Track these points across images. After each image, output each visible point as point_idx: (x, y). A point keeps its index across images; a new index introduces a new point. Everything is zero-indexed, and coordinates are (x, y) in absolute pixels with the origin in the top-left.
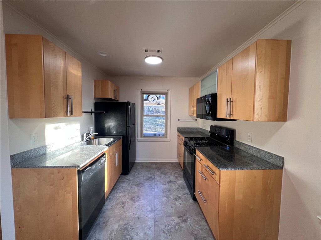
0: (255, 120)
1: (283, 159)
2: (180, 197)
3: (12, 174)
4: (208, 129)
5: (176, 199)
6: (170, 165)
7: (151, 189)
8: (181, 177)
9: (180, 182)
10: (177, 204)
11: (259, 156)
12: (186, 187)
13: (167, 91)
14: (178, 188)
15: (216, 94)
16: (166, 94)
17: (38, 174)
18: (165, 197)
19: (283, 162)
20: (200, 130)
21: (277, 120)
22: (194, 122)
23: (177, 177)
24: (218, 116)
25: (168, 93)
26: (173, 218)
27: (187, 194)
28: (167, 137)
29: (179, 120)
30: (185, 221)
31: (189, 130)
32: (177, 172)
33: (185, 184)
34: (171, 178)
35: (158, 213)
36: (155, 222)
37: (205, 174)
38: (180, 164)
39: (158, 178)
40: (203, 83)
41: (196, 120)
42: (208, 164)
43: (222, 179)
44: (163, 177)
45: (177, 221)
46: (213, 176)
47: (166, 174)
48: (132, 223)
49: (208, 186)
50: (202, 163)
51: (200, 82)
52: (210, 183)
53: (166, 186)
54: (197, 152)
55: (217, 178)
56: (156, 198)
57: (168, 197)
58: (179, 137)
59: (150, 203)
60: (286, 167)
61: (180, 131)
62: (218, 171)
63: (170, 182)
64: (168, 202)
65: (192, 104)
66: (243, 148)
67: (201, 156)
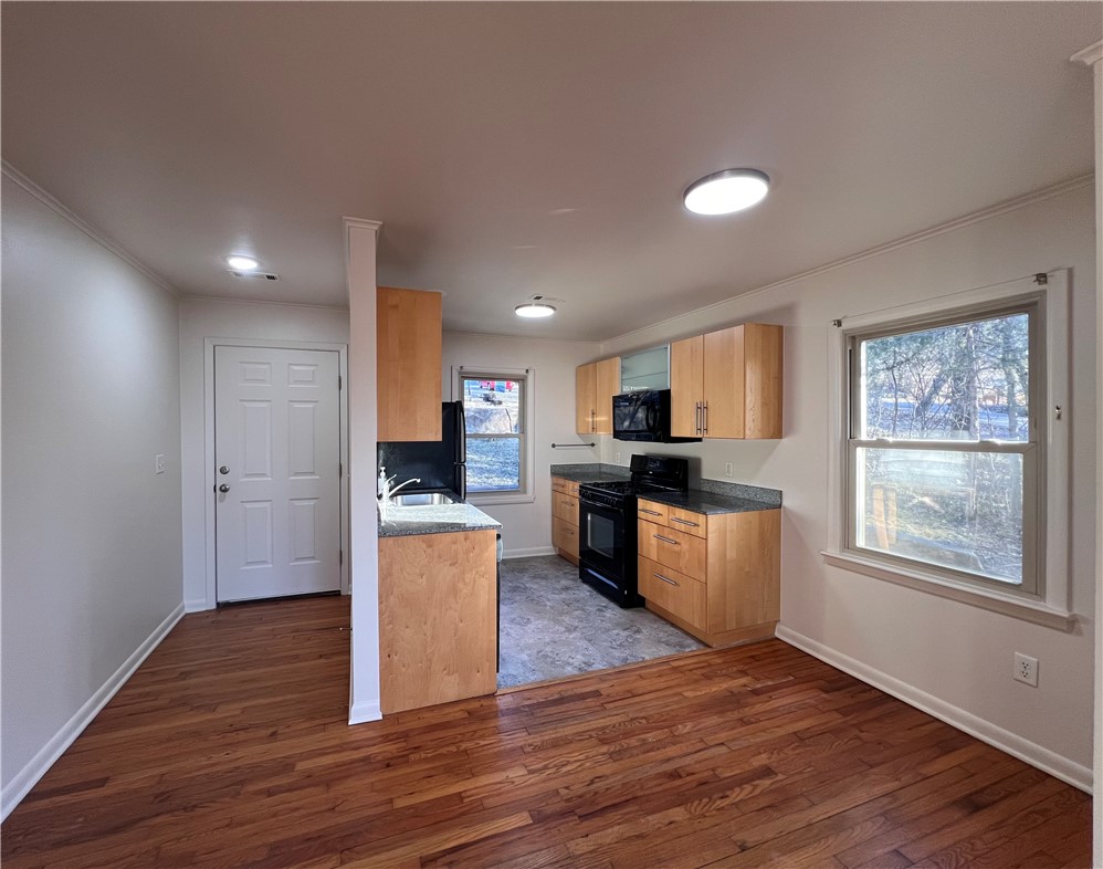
0: (747, 437)
1: (781, 493)
3: (380, 550)
5: (600, 611)
7: (537, 603)
10: (608, 615)
13: (524, 372)
14: (591, 596)
15: (669, 391)
16: (522, 380)
17: (430, 546)
18: (577, 610)
19: (781, 498)
20: (603, 470)
21: (772, 438)
22: (588, 450)
24: (674, 434)
25: (526, 377)
28: (525, 492)
29: (554, 446)
31: (578, 470)
32: (567, 571)
34: (564, 582)
35: (584, 630)
36: (590, 641)
37: (671, 537)
38: (562, 557)
39: (535, 587)
40: (627, 363)
41: (593, 445)
42: (678, 516)
43: (709, 530)
44: (543, 583)
45: (624, 634)
46: (693, 530)
47: (545, 578)
48: (548, 649)
49: (679, 554)
50: (661, 520)
51: (618, 359)
52: (685, 546)
53: (564, 596)
54: (641, 503)
55: (701, 532)
56: (562, 613)
57: (583, 610)
58: (560, 489)
59: (557, 622)
60: (785, 503)
61: (558, 474)
62: (701, 518)
63: (566, 589)
64: (589, 614)
65: (591, 407)
66: (717, 490)
67: (656, 507)
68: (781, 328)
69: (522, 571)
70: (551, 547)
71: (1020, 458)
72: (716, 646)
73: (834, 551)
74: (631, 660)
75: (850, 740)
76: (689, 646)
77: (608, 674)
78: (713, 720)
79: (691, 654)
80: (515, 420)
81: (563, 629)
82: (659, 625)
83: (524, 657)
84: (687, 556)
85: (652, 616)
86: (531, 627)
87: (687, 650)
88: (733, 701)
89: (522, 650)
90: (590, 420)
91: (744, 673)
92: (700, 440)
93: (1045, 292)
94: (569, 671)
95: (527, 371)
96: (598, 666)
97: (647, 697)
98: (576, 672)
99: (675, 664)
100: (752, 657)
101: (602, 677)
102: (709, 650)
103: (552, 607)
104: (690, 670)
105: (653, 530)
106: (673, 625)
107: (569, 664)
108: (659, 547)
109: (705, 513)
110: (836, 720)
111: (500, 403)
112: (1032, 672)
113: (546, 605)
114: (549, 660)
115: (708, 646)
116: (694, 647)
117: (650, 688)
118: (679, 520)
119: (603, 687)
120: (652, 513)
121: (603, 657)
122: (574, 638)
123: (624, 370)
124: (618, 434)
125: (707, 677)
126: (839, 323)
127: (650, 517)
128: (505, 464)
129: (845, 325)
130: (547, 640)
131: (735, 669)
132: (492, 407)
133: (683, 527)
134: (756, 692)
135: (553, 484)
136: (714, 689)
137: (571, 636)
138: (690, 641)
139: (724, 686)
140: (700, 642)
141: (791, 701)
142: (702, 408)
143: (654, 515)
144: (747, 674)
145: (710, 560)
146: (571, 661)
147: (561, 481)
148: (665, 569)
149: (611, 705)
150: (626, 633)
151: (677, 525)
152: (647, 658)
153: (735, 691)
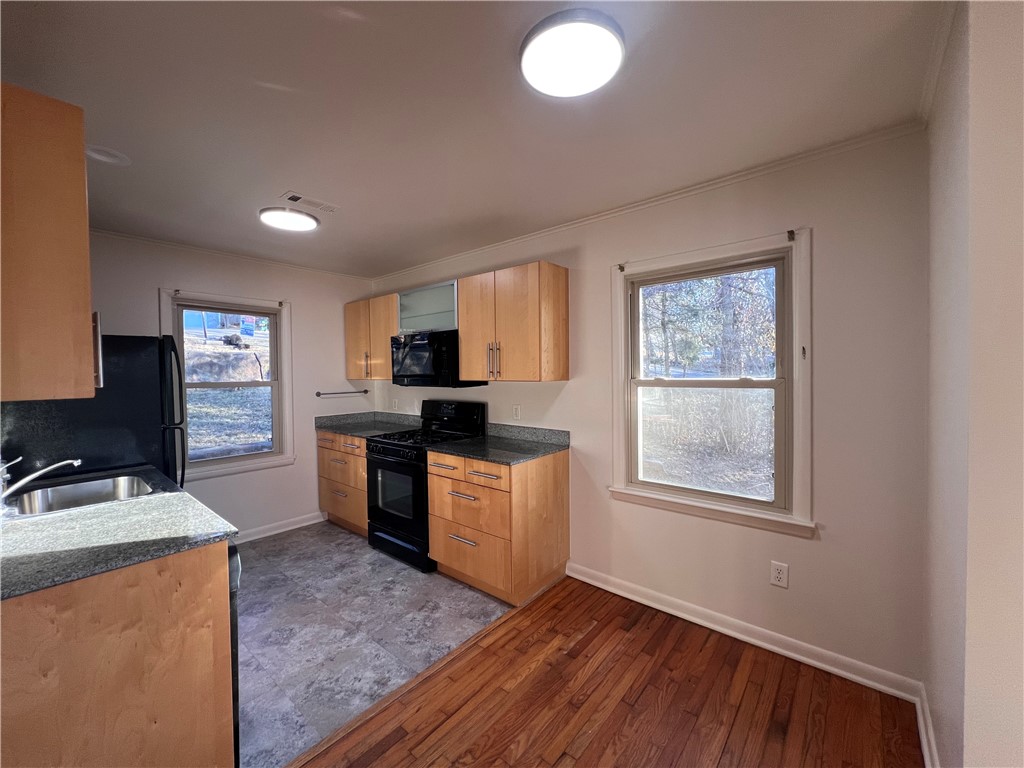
0: (543, 379)
1: (568, 433)
2: (393, 582)
4: (416, 411)
5: (387, 589)
6: (304, 535)
7: (303, 600)
8: (364, 547)
9: (367, 556)
10: (397, 593)
11: (536, 440)
12: (390, 559)
13: (276, 305)
14: (373, 570)
15: (457, 332)
16: (273, 316)
18: (357, 596)
19: (569, 439)
20: (379, 418)
21: (561, 379)
22: (360, 398)
23: (351, 552)
24: (464, 376)
25: (280, 311)
26: (410, 616)
27: (405, 569)
28: (281, 452)
29: (318, 394)
30: (436, 608)
31: (349, 421)
32: (340, 541)
33: (383, 556)
34: (338, 558)
35: (370, 626)
36: (379, 641)
37: (468, 492)
38: (335, 524)
39: (298, 573)
40: (406, 301)
41: (366, 392)
42: (475, 469)
43: (514, 481)
44: (310, 564)
45: (420, 616)
46: (495, 484)
47: (312, 557)
48: (323, 675)
49: (478, 510)
50: (456, 474)
51: (396, 297)
52: (485, 502)
53: (339, 578)
54: (432, 457)
55: (503, 484)
56: (338, 608)
57: (366, 594)
58: (328, 445)
59: (332, 622)
60: (573, 443)
61: (325, 427)
62: (504, 470)
63: (342, 566)
64: (374, 600)
65: (364, 349)
66: (505, 434)
67: (450, 460)
68: (567, 270)
69: (279, 553)
70: (318, 513)
71: (771, 392)
72: (520, 604)
73: (620, 486)
74: (436, 655)
75: (668, 686)
76: (494, 613)
77: (410, 691)
78: (545, 716)
79: (499, 623)
80: (266, 367)
81: (343, 632)
82: (457, 590)
83: (286, 705)
84: (488, 511)
85: (447, 582)
86: (296, 642)
87: (494, 618)
88: (554, 678)
89: (281, 693)
90: (363, 363)
91: (553, 631)
92: (485, 383)
93: (791, 248)
94: (358, 705)
95: (281, 304)
96: (397, 681)
97: (465, 710)
98: (367, 705)
99: (485, 643)
100: (554, 607)
101: (403, 698)
102: (514, 612)
103: (324, 601)
104: (503, 646)
105: (447, 486)
106: (471, 588)
107: (355, 692)
108: (456, 506)
109: (509, 464)
110: (646, 663)
111: (247, 347)
112: (784, 576)
113: (314, 600)
114: (326, 695)
115: (514, 607)
116: (499, 612)
117: (466, 694)
118: (477, 472)
119: (408, 717)
120: (447, 467)
121: (399, 662)
122: (359, 643)
123: (403, 308)
124: (397, 379)
125: (522, 651)
126: (622, 268)
127: (443, 472)
128: (253, 416)
129: (628, 271)
130: (321, 658)
131: (544, 628)
132: (237, 351)
133: (482, 480)
134: (573, 655)
135: (319, 440)
136: (533, 666)
137: (354, 641)
138: (493, 605)
139: (541, 657)
140: (503, 603)
141: (605, 654)
142: (494, 350)
143: (445, 469)
144: (557, 632)
145: (515, 514)
146: (357, 685)
147: (329, 435)
148: (462, 529)
149: (423, 747)
150: (423, 614)
151: (476, 479)
152: (454, 646)
153: (553, 660)
